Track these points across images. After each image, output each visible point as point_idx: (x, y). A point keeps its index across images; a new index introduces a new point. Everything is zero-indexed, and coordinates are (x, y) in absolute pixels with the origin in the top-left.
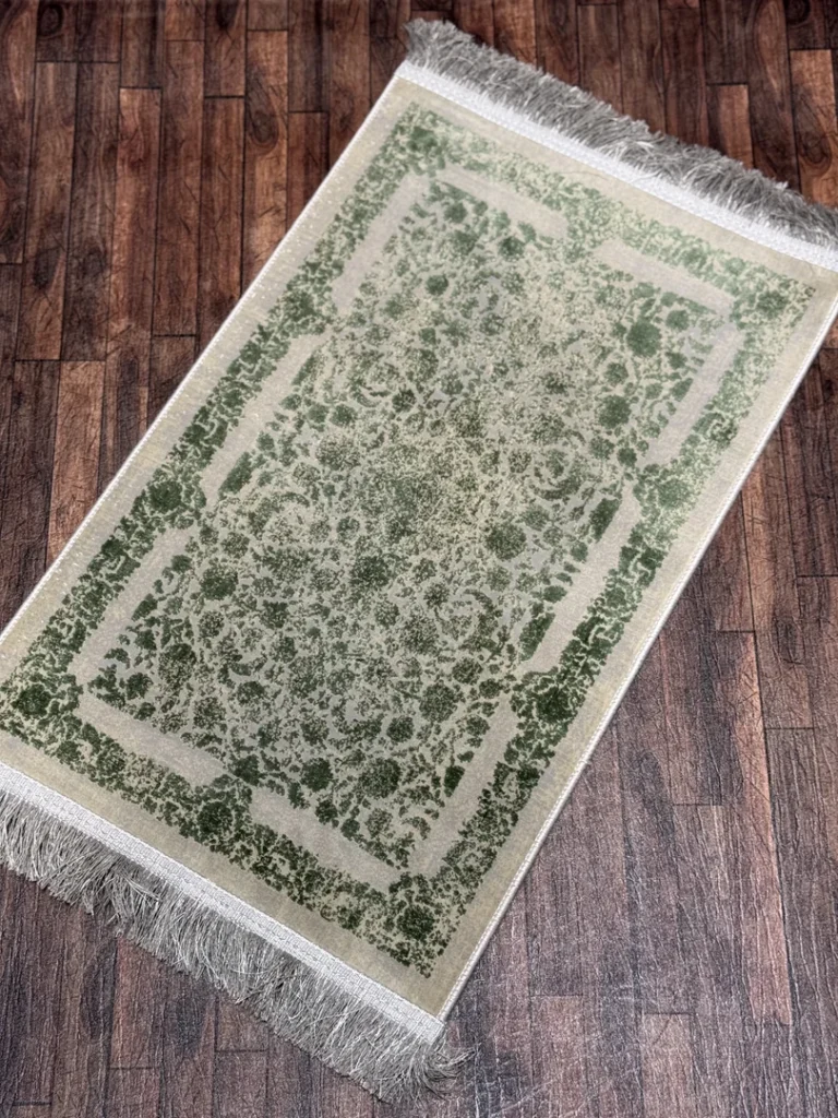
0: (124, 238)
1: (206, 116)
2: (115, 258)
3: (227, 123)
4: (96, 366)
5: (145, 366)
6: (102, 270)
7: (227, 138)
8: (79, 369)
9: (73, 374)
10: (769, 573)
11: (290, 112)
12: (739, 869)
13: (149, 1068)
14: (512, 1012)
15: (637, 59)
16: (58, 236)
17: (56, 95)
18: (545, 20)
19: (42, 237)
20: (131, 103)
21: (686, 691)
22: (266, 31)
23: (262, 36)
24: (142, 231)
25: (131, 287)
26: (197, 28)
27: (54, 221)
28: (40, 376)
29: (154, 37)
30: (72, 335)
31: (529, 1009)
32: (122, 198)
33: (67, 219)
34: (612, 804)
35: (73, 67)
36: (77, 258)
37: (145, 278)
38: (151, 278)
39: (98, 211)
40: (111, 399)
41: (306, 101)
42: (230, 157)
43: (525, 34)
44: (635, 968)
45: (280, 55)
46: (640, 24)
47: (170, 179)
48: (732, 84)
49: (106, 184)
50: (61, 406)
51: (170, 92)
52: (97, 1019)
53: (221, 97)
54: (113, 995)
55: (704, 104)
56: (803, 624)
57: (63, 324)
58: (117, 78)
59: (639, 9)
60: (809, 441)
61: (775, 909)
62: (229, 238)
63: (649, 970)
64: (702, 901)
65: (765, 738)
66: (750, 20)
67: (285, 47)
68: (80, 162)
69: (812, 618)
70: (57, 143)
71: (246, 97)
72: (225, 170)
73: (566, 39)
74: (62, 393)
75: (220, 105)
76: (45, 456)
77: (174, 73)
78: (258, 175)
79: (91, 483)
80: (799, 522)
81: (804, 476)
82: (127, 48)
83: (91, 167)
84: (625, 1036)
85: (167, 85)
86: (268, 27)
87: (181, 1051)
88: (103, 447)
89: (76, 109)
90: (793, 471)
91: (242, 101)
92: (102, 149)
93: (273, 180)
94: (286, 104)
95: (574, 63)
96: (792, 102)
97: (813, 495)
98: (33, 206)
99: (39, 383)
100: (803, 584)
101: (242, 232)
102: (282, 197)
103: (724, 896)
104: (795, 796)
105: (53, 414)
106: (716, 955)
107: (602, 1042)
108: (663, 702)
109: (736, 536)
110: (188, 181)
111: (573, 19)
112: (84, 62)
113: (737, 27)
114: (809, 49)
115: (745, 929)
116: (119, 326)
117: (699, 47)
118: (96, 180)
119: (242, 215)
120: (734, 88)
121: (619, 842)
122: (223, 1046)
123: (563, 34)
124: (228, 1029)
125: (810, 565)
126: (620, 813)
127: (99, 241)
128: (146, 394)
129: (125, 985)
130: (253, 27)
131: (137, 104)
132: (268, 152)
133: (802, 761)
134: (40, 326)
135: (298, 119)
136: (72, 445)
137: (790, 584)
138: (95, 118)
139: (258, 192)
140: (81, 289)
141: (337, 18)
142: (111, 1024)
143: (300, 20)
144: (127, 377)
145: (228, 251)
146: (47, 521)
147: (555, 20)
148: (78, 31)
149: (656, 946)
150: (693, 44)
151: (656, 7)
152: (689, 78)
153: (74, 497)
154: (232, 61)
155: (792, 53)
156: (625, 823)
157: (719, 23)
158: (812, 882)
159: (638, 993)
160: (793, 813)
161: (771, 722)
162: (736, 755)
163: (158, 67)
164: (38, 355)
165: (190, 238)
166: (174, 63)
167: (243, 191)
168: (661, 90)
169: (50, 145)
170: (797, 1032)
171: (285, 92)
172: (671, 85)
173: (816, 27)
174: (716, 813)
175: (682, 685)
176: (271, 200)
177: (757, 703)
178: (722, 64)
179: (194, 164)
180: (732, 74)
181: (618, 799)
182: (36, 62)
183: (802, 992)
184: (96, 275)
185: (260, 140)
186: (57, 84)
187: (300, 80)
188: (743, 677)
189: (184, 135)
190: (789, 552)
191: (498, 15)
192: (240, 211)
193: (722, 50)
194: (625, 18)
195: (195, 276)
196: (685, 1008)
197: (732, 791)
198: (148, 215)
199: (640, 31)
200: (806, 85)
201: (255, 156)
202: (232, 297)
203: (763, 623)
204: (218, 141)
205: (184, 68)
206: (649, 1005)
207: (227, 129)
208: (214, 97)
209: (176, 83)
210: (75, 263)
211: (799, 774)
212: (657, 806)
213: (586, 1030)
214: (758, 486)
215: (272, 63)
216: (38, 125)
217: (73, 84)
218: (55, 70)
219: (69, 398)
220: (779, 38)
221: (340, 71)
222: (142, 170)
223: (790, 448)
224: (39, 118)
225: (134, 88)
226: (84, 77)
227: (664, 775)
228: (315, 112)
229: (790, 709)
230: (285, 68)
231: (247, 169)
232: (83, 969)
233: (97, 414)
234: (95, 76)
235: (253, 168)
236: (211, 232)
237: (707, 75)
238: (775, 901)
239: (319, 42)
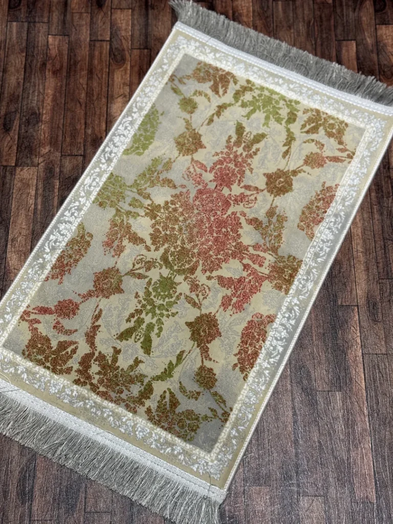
0: (49, 107)
1: (90, 49)
2: (44, 117)
3: (101, 53)
4: (34, 169)
5: (57, 170)
6: (37, 122)
7: (101, 60)
8: (25, 171)
9: (21, 173)
10: (365, 277)
11: (132, 49)
12: (350, 424)
13: (50, 520)
14: (235, 494)
15: (302, 27)
16: (16, 106)
17: (17, 38)
18: (257, 8)
19: (8, 106)
20: (54, 42)
21: (324, 334)
22: (121, 9)
23: (119, 11)
24: (58, 104)
25: (51, 131)
26: (87, 7)
27: (14, 99)
28: (5, 173)
29: (66, 10)
30: (21, 154)
31: (244, 493)
32: (48, 88)
33: (21, 98)
34: (286, 390)
35: (26, 24)
36: (25, 116)
37: (58, 127)
38: (62, 127)
39: (36, 94)
40: (40, 186)
41: (140, 44)
42: (102, 69)
43: (247, 14)
44: (297, 473)
45: (128, 21)
46: (303, 10)
47: (72, 80)
48: (348, 40)
49: (41, 81)
50: (15, 188)
51: (73, 38)
52: (25, 494)
53: (98, 41)
54: (33, 482)
55: (334, 49)
56: (382, 303)
57: (17, 148)
58: (47, 30)
59: (303, 3)
60: (385, 212)
61: (368, 444)
62: (100, 108)
63: (304, 474)
64: (331, 439)
65: (363, 358)
66: (357, 10)
67: (130, 17)
68: (28, 70)
69: (386, 300)
70: (17, 61)
71: (111, 41)
72: (99, 76)
73: (267, 17)
74: (16, 182)
75: (98, 44)
76: (7, 213)
77: (75, 28)
78: (115, 79)
79: (29, 226)
80: (380, 253)
81: (382, 230)
82: (52, 15)
83: (33, 73)
84: (292, 507)
85: (72, 34)
86: (122, 7)
87: (67, 511)
88: (35, 209)
89: (27, 45)
90: (377, 227)
91: (108, 43)
92: (39, 64)
93: (123, 81)
94: (130, 45)
95: (271, 29)
96: (377, 49)
97: (387, 239)
98: (4, 91)
99: (5, 177)
100: (382, 283)
101: (107, 106)
102: (127, 89)
103: (342, 437)
104: (378, 387)
105: (11, 192)
106: (338, 467)
107: (280, 510)
108: (312, 340)
109: (349, 259)
110: (81, 81)
111: (271, 7)
112: (31, 23)
113: (351, 13)
114: (386, 24)
115: (353, 454)
116: (45, 150)
117: (332, 21)
118: (36, 79)
119: (107, 97)
120: (349, 42)
121: (290, 409)
122: (88, 510)
123: (266, 15)
124: (91, 502)
125: (385, 274)
126: (290, 394)
127: (36, 109)
128: (58, 184)
129: (39, 478)
130: (115, 7)
131: (56, 43)
132: (121, 68)
133: (381, 370)
134: (6, 149)
135: (136, 52)
136: (20, 208)
137: (375, 283)
138: (36, 49)
139: (115, 86)
140: (27, 132)
141: (156, 4)
142: (32, 498)
143: (138, 4)
144: (48, 175)
145: (100, 115)
146: (7, 244)
147: (262, 8)
148: (28, 7)
149: (308, 462)
150: (329, 20)
151: (311, 2)
152: (327, 37)
153: (20, 233)
154: (104, 23)
155: (377, 26)
156: (293, 400)
157: (342, 11)
158: (386, 431)
159: (298, 486)
160: (376, 396)
161: (366, 351)
162: (348, 367)
163: (67, 25)
164: (5, 163)
165: (81, 108)
166: (75, 24)
167: (108, 86)
168: (313, 42)
169: (13, 61)
170: (378, 506)
171: (130, 38)
172: (318, 40)
173: (389, 14)
174: (338, 395)
175: (322, 331)
176: (122, 91)
177: (359, 341)
178: (344, 30)
179: (84, 73)
180: (348, 36)
181: (289, 387)
182: (7, 21)
183: (380, 486)
184: (34, 125)
185: (117, 62)
186: (17, 32)
187: (137, 33)
188: (352, 328)
189: (79, 59)
190: (375, 267)
191: (234, 5)
192: (106, 96)
193: (343, 24)
194: (296, 8)
195: (83, 127)
196: (322, 494)
197: (346, 385)
198: (61, 97)
199: (304, 14)
200: (384, 42)
201: (114, 70)
202: (101, 137)
203: (362, 302)
204: (96, 62)
205: (80, 26)
206: (304, 491)
207: (101, 56)
208: (95, 40)
209: (76, 33)
210: (24, 119)
211: (379, 376)
212: (309, 393)
213: (272, 504)
214: (360, 234)
215: (124, 25)
216: (8, 52)
217: (26, 32)
218: (17, 26)
219: (19, 185)
220: (371, 19)
221: (157, 29)
222: (58, 74)
223: (376, 216)
224: (8, 49)
225: (55, 35)
226: (31, 29)
227: (313, 376)
228: (144, 49)
229: (375, 344)
230: (130, 28)
231: (110, 75)
232: (19, 469)
233: (33, 193)
234: (36, 29)
235: (113, 75)
236: (92, 105)
237: (336, 36)
238: (367, 440)
239: (147, 15)
